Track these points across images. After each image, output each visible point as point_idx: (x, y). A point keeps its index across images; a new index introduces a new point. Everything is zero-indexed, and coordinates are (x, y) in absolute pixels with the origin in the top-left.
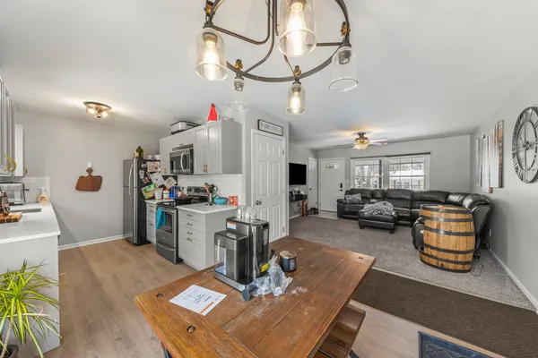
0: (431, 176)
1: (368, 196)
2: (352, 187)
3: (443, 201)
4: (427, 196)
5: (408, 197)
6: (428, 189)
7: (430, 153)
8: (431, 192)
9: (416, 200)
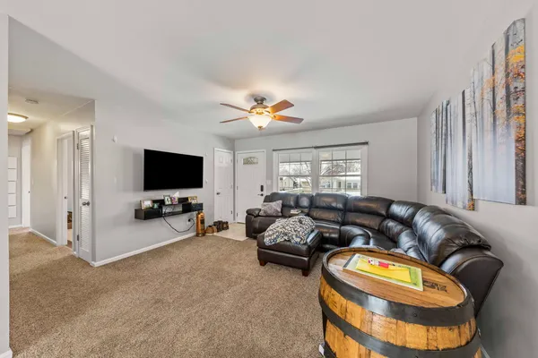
0: (368, 176)
1: (292, 203)
2: (275, 191)
3: (384, 212)
4: (362, 204)
5: (340, 206)
6: (365, 194)
7: (367, 143)
8: (369, 199)
9: (350, 211)
